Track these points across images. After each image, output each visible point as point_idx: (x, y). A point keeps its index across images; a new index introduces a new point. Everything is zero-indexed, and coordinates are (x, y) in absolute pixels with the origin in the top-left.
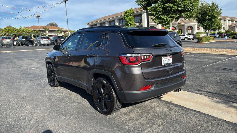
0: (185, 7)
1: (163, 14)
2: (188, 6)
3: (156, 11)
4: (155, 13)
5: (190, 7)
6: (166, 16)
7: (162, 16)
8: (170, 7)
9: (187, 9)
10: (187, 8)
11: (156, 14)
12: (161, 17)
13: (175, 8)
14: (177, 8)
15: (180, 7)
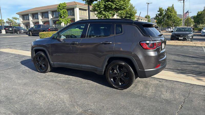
0: (121, 6)
1: (104, 11)
2: (123, 5)
3: (99, 8)
4: (98, 9)
5: (125, 6)
6: (107, 12)
7: (103, 12)
8: (110, 5)
9: (122, 8)
10: (122, 7)
11: (99, 10)
12: (102, 13)
13: (114, 6)
14: (115, 6)
15: (118, 6)
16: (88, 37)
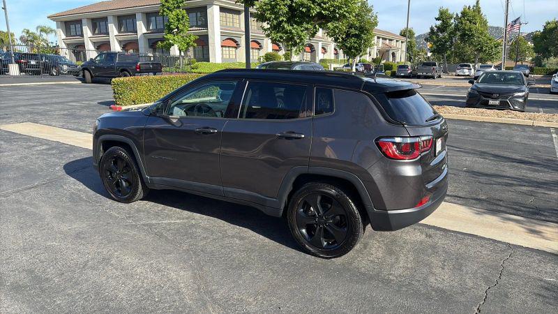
0: (334, 11)
1: (288, 21)
2: (340, 8)
3: (276, 13)
4: (273, 16)
5: (345, 11)
6: (295, 26)
7: (286, 26)
8: (305, 7)
9: (338, 15)
10: (338, 13)
11: (276, 18)
12: (284, 28)
13: (315, 10)
14: (318, 11)
15: (325, 9)
16: (244, 117)
